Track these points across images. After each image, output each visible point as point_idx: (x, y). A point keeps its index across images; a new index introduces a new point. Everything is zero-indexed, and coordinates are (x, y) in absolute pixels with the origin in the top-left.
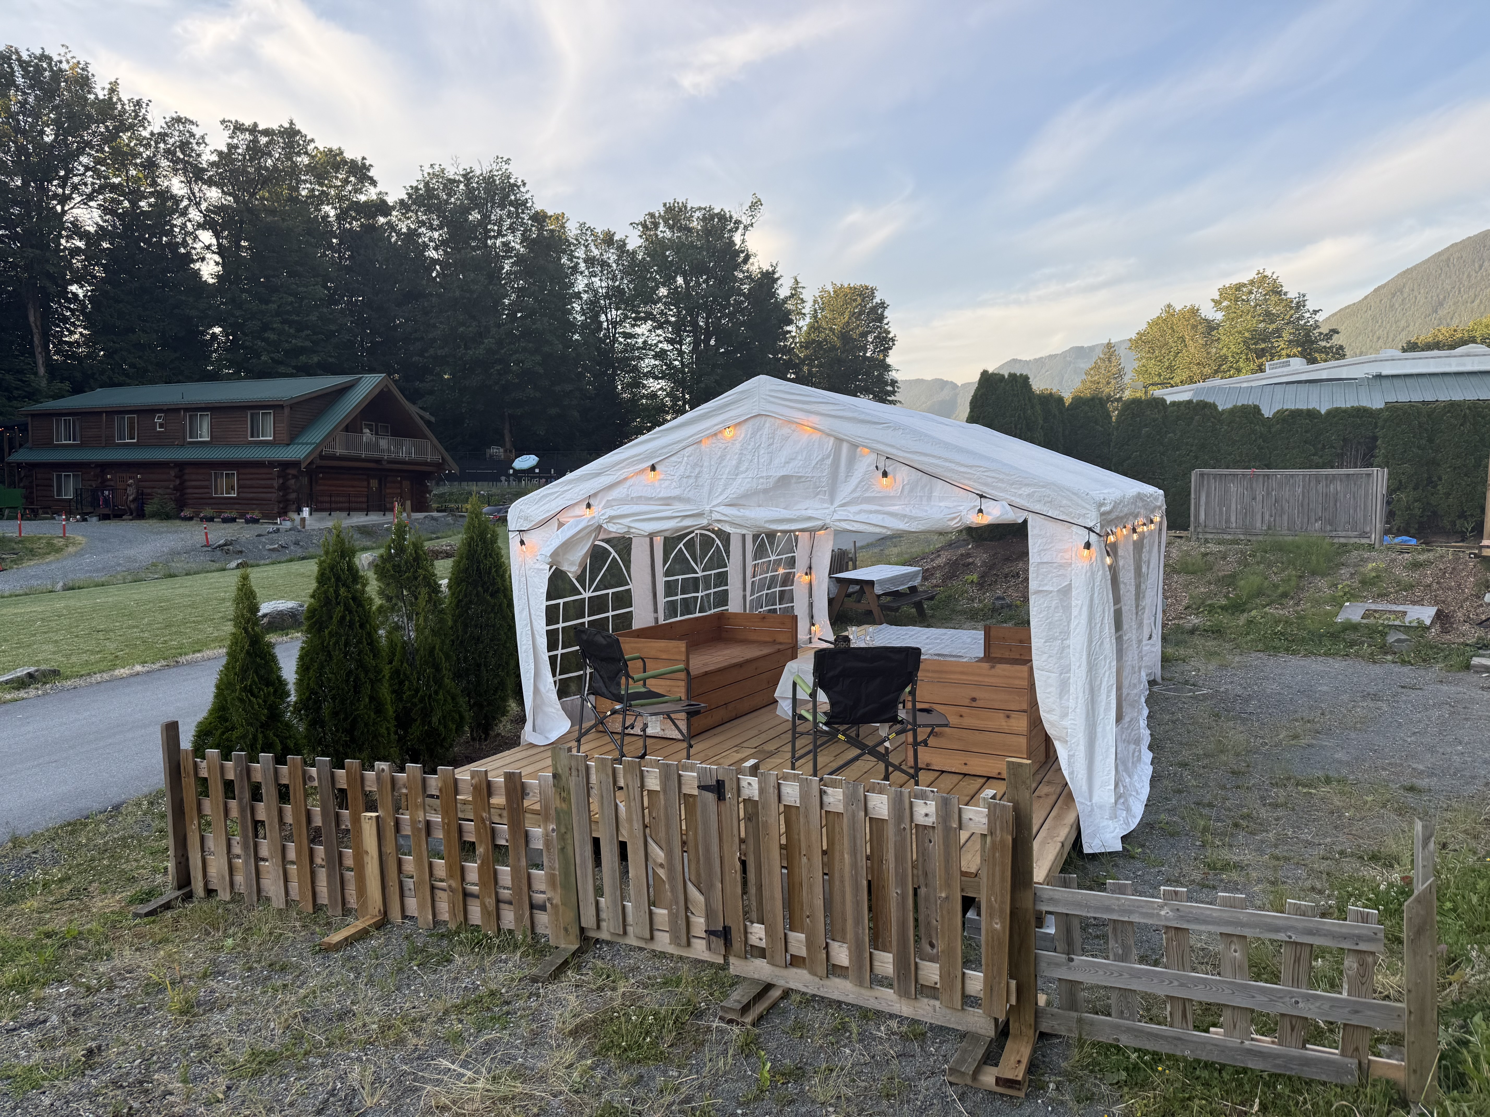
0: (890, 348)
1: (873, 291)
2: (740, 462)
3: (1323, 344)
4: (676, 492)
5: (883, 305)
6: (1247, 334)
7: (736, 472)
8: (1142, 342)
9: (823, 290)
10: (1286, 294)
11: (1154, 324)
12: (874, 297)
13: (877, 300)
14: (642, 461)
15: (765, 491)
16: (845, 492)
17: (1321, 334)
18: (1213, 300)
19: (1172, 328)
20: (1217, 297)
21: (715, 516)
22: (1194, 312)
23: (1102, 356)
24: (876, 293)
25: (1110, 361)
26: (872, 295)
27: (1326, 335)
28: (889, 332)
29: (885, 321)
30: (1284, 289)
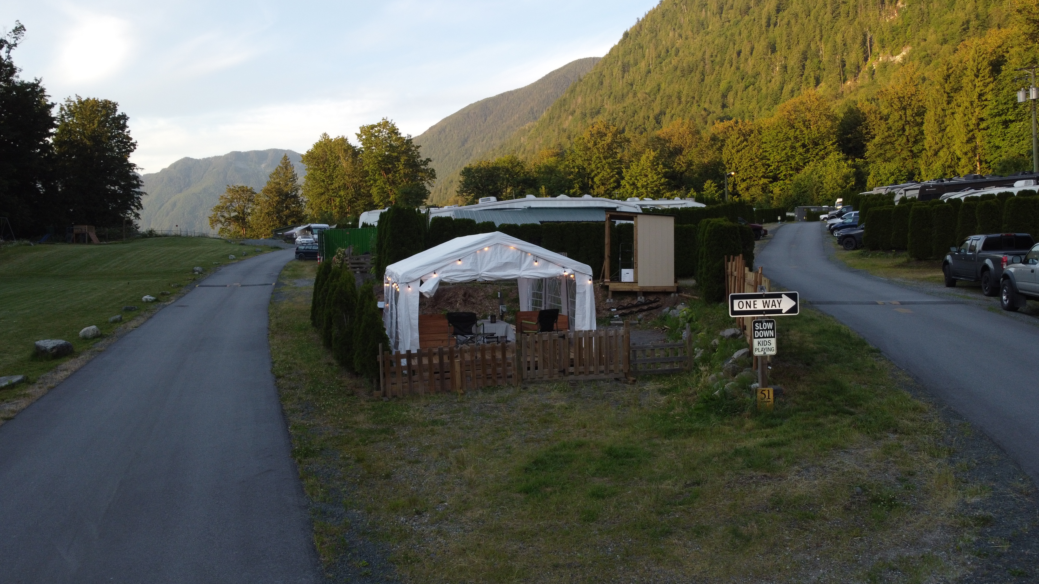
0: (132, 151)
1: (115, 105)
2: (491, 258)
3: (422, 167)
4: (470, 268)
5: (124, 117)
6: (380, 159)
7: (490, 261)
8: (310, 157)
9: (69, 100)
10: (400, 134)
11: (317, 146)
12: (116, 110)
13: (118, 113)
14: (455, 258)
15: (500, 267)
16: (524, 266)
17: (421, 161)
18: (356, 134)
19: (330, 150)
20: (359, 132)
21: (482, 275)
22: (344, 140)
23: (281, 165)
24: (118, 108)
25: (287, 169)
26: (115, 110)
27: (425, 162)
28: (131, 139)
29: (127, 130)
30: (399, 131)
